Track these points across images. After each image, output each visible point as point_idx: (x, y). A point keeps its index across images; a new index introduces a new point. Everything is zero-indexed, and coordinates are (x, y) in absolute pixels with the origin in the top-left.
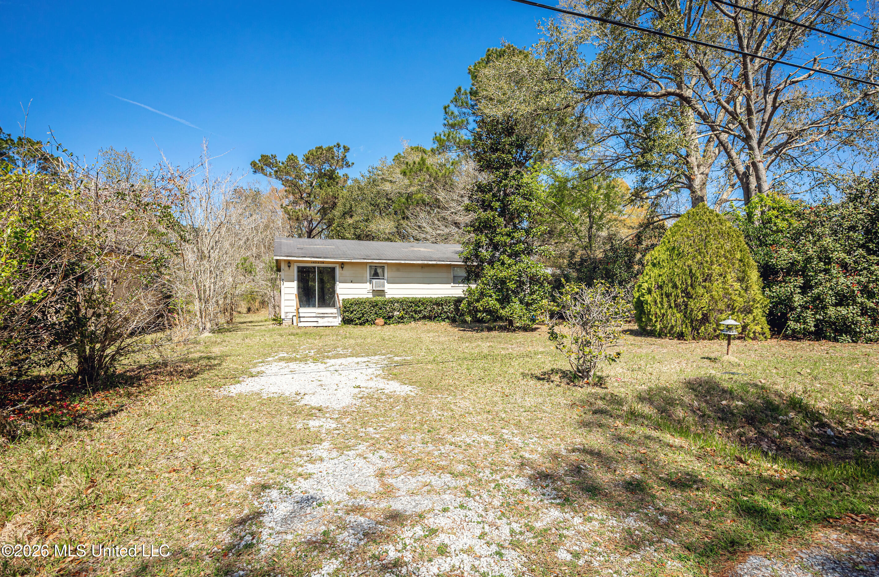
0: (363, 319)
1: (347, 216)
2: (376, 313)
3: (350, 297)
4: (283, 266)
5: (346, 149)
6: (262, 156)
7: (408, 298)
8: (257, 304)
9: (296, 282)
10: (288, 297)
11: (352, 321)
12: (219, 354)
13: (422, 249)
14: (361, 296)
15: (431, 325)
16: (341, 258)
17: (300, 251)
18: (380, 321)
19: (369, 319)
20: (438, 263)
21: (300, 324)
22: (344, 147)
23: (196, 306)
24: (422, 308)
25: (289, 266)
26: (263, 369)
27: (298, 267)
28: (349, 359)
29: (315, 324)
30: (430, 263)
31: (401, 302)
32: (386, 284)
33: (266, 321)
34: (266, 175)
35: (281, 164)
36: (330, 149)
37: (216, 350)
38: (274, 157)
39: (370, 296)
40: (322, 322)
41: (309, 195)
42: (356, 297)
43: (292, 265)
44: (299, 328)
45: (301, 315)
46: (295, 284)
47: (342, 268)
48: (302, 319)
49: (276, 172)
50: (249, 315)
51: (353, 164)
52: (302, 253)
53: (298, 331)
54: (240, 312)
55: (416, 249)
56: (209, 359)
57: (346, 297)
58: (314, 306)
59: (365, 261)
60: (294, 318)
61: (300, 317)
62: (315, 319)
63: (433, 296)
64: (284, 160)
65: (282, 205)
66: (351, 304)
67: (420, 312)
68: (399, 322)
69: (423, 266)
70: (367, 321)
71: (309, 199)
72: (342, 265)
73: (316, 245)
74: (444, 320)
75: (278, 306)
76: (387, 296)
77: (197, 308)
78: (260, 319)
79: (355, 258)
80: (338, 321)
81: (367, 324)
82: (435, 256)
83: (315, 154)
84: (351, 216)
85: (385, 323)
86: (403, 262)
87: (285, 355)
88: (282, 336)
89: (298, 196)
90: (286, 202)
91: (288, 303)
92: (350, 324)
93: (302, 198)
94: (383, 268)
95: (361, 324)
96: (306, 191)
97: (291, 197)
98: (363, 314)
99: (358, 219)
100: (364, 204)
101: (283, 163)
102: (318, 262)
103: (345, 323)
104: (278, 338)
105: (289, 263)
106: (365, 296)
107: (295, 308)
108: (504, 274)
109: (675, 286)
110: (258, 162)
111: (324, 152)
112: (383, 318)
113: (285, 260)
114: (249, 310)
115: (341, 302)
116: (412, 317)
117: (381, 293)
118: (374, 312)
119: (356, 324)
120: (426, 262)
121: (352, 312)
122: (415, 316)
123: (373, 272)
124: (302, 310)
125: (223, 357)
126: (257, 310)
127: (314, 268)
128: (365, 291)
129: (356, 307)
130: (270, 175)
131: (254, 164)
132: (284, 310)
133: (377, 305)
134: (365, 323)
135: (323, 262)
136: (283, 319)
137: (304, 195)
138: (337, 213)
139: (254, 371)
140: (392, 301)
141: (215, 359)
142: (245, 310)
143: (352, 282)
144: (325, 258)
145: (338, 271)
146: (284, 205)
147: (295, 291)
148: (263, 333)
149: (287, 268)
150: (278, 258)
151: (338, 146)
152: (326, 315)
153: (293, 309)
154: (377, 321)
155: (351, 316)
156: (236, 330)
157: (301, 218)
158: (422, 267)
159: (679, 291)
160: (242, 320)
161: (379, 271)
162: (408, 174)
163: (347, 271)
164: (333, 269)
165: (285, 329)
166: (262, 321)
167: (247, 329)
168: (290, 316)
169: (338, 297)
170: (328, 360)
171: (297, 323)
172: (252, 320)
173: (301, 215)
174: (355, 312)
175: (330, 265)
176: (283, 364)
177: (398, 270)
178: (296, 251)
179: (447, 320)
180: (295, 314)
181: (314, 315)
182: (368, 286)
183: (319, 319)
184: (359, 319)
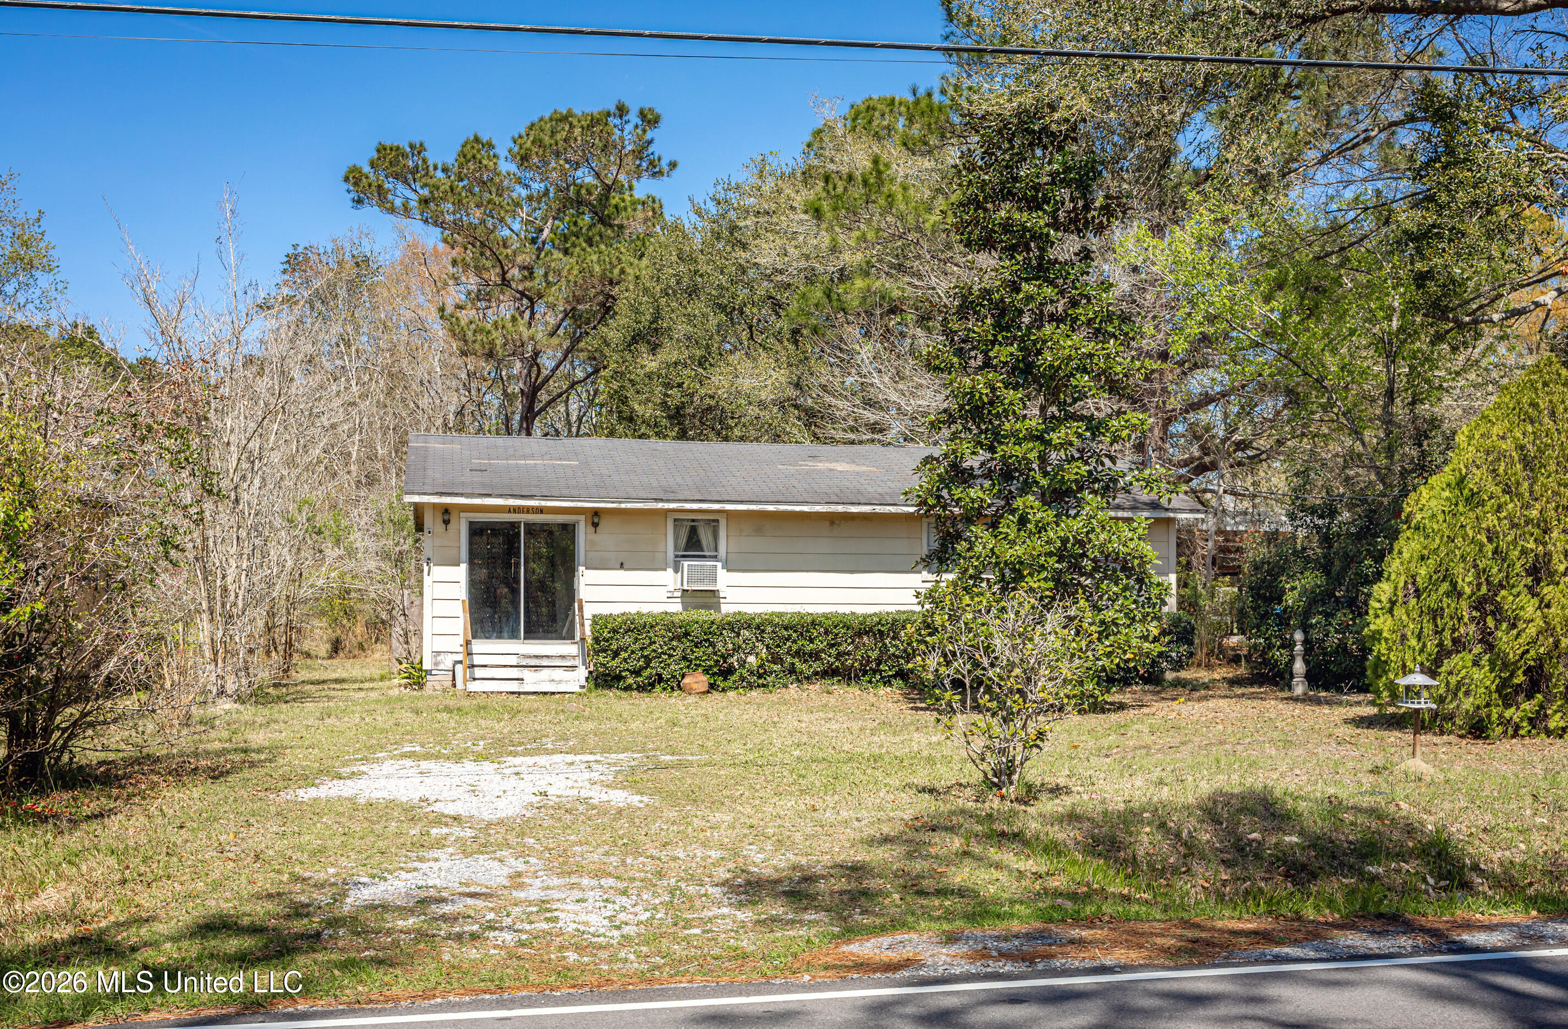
0: (646, 673)
1: (643, 348)
2: (684, 658)
3: (616, 610)
4: (429, 520)
5: (650, 119)
6: (381, 149)
7: (781, 615)
8: (359, 629)
9: (464, 567)
10: (441, 608)
11: (619, 678)
12: (267, 744)
13: (840, 467)
14: (645, 609)
15: (848, 694)
16: (590, 498)
17: (477, 477)
18: (697, 680)
19: (666, 675)
20: (879, 509)
21: (474, 687)
22: (642, 114)
23: (203, 630)
24: (820, 645)
25: (446, 522)
26: (363, 768)
27: (471, 524)
28: (557, 758)
29: (514, 686)
30: (854, 509)
31: (758, 626)
32: (722, 573)
33: (382, 678)
34: (392, 210)
35: (439, 174)
36: (594, 122)
37: (257, 738)
38: (417, 149)
39: (676, 607)
40: (534, 681)
41: (529, 271)
42: (632, 609)
43: (453, 519)
44: (469, 694)
45: (477, 660)
46: (460, 573)
47: (595, 525)
48: (479, 673)
49: (425, 202)
50: (335, 662)
51: (673, 165)
52: (483, 485)
53: (465, 703)
54: (308, 655)
55: (821, 466)
56: (246, 751)
57: (605, 610)
58: (514, 635)
59: (660, 505)
60: (459, 668)
61: (473, 666)
62: (514, 673)
63: (860, 610)
64: (450, 159)
65: (442, 309)
66: (614, 631)
67: (815, 655)
68: (751, 686)
69: (833, 519)
70: (660, 679)
71: (528, 284)
72: (596, 517)
73: (525, 457)
74: (887, 682)
75: (412, 635)
76: (725, 609)
77: (204, 637)
78: (367, 673)
79: (629, 499)
80: (576, 679)
81: (658, 688)
82: (872, 490)
83: (547, 140)
84: (654, 349)
85: (712, 686)
86: (771, 508)
87: (418, 749)
88: (418, 712)
89: (493, 276)
90: (454, 296)
91: (441, 626)
92: (610, 687)
93: (505, 282)
94: (713, 524)
95: (641, 688)
96: (519, 259)
97: (472, 282)
98: (648, 660)
99: (674, 357)
100: (698, 307)
101: (445, 170)
102: (528, 510)
103: (597, 686)
104: (407, 717)
105: (446, 511)
106: (657, 609)
107: (461, 640)
108: (1019, 550)
109: (1455, 592)
110: (367, 169)
111: (577, 131)
112: (706, 671)
113: (434, 505)
114: (336, 647)
115: (588, 623)
116: (792, 670)
117: (710, 598)
118: (678, 653)
119: (628, 688)
120: (840, 508)
121: (616, 654)
122: (799, 665)
123: (683, 541)
124: (478, 646)
125: (275, 751)
126: (361, 647)
127: (514, 525)
128: (662, 594)
129: (628, 640)
130: (406, 210)
131: (354, 177)
132: (430, 645)
133: (687, 634)
134: (652, 685)
135: (540, 510)
136: (428, 672)
137: (515, 273)
138: (614, 331)
139: (345, 771)
140: (736, 625)
141: (259, 751)
142: (324, 649)
143: (622, 566)
144: (544, 497)
145: (583, 534)
146: (449, 310)
147: (461, 591)
148: (373, 706)
149: (440, 527)
150: (416, 499)
151: (622, 110)
152: (545, 662)
153: (456, 644)
154: (687, 680)
155: (614, 663)
156: (301, 698)
157: (500, 352)
158: (832, 523)
159: (1464, 604)
160: (316, 676)
161: (705, 536)
162: (829, 215)
163: (608, 536)
164: (568, 530)
165: (430, 697)
166: (372, 680)
167: (330, 698)
168: (448, 662)
169: (581, 608)
170: (510, 758)
171: (465, 681)
172: (344, 675)
173: (499, 342)
174: (624, 655)
175: (561, 519)
176: (408, 763)
177: (759, 531)
178: (468, 477)
179: (898, 682)
180: (460, 657)
181: (513, 660)
182: (668, 579)
183: (526, 674)
184: (637, 673)
